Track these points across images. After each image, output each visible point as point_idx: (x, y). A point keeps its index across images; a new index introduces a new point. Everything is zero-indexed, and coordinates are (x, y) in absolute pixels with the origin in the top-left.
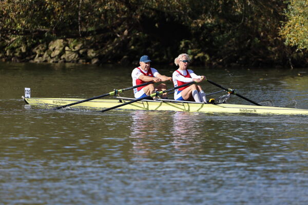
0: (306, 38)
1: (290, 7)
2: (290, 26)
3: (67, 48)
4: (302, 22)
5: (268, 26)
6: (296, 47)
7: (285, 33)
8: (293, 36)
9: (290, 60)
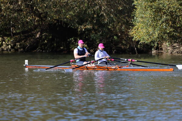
0: (144, 36)
1: (135, 18)
2: (136, 29)
3: (4, 43)
4: (142, 27)
5: (123, 29)
6: (139, 41)
7: (133, 33)
8: (138, 35)
9: (136, 49)
